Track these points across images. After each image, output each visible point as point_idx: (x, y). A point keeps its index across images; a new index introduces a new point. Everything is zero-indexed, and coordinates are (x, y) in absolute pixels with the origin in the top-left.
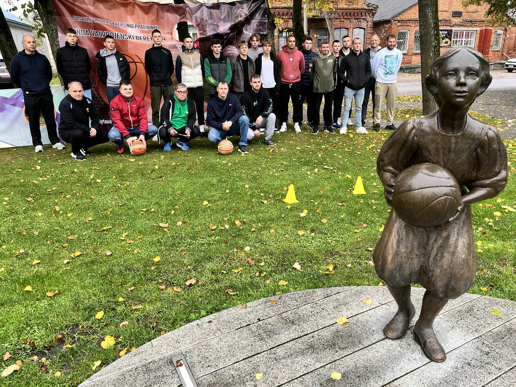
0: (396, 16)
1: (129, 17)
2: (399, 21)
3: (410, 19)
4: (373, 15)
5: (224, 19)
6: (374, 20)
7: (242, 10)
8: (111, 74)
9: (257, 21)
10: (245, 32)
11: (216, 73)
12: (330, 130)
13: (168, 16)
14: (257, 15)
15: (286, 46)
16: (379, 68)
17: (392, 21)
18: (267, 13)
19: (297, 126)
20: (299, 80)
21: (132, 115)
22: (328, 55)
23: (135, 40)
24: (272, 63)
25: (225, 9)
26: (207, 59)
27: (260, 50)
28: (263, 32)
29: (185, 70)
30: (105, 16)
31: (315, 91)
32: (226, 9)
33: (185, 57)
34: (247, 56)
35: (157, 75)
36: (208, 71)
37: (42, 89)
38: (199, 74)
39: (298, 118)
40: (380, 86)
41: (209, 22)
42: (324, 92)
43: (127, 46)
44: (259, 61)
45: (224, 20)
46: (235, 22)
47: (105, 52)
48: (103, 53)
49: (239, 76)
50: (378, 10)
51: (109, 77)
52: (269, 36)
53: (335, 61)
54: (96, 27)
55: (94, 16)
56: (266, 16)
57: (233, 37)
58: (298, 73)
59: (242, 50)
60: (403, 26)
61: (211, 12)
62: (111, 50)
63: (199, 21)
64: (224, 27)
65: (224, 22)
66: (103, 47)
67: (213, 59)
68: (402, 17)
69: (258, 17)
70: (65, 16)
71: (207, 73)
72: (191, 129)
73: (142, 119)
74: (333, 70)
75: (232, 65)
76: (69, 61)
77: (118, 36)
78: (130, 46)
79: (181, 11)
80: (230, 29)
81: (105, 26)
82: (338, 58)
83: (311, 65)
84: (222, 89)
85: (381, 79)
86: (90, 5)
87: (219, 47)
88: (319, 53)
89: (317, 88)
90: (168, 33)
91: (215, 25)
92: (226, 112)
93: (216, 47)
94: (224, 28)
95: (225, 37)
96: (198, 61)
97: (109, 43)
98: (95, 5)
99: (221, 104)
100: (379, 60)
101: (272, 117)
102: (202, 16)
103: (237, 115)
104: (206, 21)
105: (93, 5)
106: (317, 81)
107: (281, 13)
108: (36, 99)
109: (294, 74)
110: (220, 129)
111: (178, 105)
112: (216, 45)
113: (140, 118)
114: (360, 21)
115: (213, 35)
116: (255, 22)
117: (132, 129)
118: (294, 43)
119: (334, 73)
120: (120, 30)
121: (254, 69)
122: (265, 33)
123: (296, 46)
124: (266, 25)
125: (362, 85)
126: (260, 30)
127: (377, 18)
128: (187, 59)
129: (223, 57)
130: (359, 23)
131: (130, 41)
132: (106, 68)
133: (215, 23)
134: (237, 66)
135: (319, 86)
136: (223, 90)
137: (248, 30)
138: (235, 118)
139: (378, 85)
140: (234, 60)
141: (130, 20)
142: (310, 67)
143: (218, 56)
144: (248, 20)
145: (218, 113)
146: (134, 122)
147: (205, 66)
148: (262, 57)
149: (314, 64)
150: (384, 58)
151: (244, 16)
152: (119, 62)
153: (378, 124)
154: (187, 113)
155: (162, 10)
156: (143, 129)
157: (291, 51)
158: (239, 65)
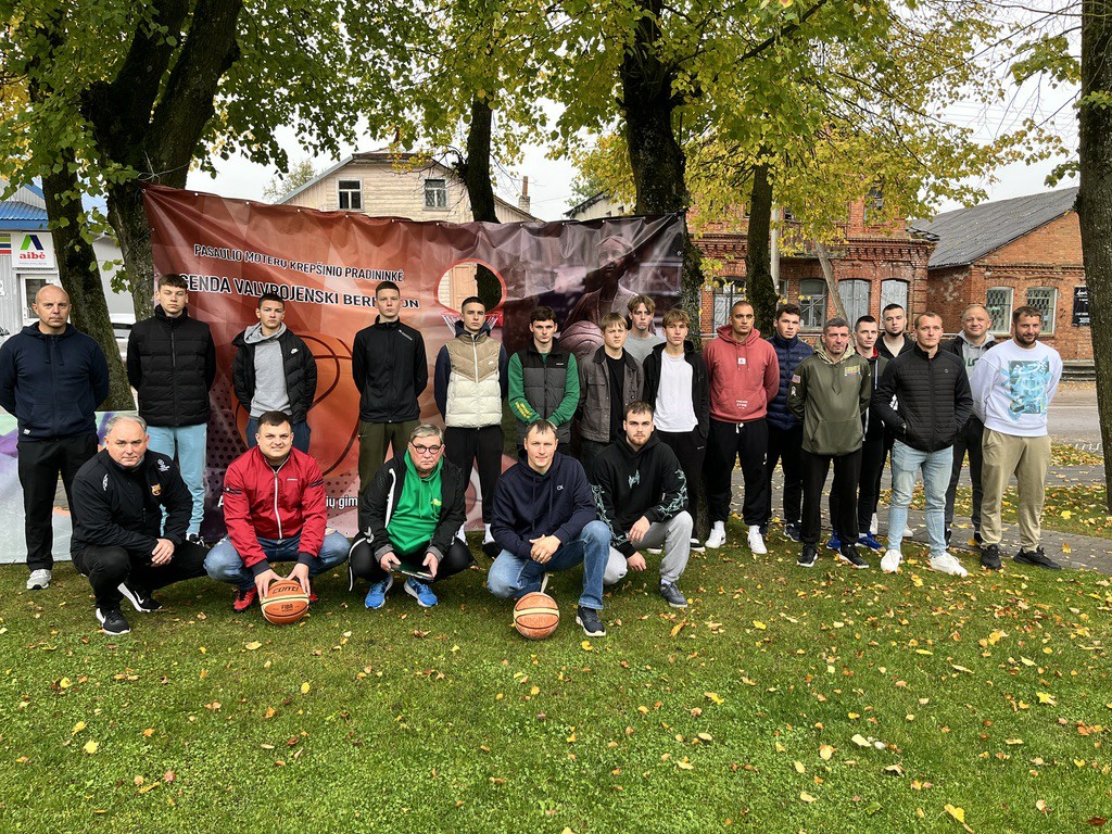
0: (982, 257)
1: (332, 251)
2: (988, 268)
3: (1013, 263)
4: (928, 254)
5: (571, 259)
6: (930, 264)
7: (618, 238)
8: (265, 388)
9: (656, 264)
10: (622, 288)
11: (538, 393)
12: (853, 556)
13: (430, 248)
14: (657, 251)
15: (730, 328)
16: (992, 394)
17: (972, 266)
18: (683, 244)
19: (754, 535)
20: (762, 413)
21: (283, 504)
22: (846, 356)
23: (341, 305)
24: (688, 369)
25: (574, 235)
26: (515, 357)
27: (660, 336)
28: (670, 290)
29: (458, 384)
30: (275, 248)
31: (806, 447)
32: (577, 237)
33: (459, 352)
34: (623, 349)
35: (378, 393)
36: (515, 387)
37: (67, 423)
38: (491, 395)
39: (757, 512)
40: (996, 442)
41: (532, 266)
42: (832, 451)
43: (319, 319)
44: (653, 364)
45: (571, 263)
46: (599, 265)
47: (257, 332)
48: (252, 335)
49: (598, 399)
50: (939, 245)
51: (258, 393)
52: (684, 302)
53: (864, 372)
54: (249, 272)
55: (247, 246)
56: (679, 253)
57: (591, 303)
58: (761, 397)
59: (611, 336)
60: (999, 277)
61: (538, 243)
62: (272, 328)
63: (507, 262)
64: (570, 278)
65: (571, 266)
66: (256, 320)
67: (531, 356)
68: (996, 259)
69: (658, 254)
70: (173, 244)
71: (513, 391)
72: (443, 552)
73: (308, 516)
74: (861, 392)
75: (582, 372)
76: (155, 354)
77: (298, 294)
78: (326, 317)
79: (465, 239)
80: (585, 282)
81: (270, 270)
82: (872, 362)
83: (797, 379)
84: (538, 443)
85: (1000, 421)
86: (242, 220)
87: (549, 327)
88: (820, 350)
89: (814, 441)
90: (428, 290)
91: (545, 272)
92: (545, 508)
93: (540, 327)
94: (569, 280)
95: (572, 301)
96: (494, 361)
97: (269, 311)
98: (253, 222)
99: (535, 485)
100: (992, 373)
101: (684, 520)
102: (517, 250)
103: (577, 517)
104: (526, 262)
105: (249, 222)
106: (813, 420)
107: (721, 246)
108: (46, 449)
109: (750, 398)
110: (523, 555)
111: (412, 482)
112: (541, 323)
113: (304, 513)
114: (898, 266)
115: (540, 296)
116: (648, 268)
117: (279, 542)
118: (750, 322)
119: (862, 401)
120: (306, 281)
121: (638, 383)
122: (674, 294)
123: (755, 326)
124: (679, 274)
125: (944, 438)
126: (661, 286)
127: (935, 260)
128: (463, 355)
129: (560, 351)
130: (896, 270)
131: (327, 308)
132: (254, 371)
133: (548, 269)
134: (595, 375)
135: (818, 435)
136: (542, 446)
137: (632, 286)
138: (568, 527)
139: (992, 439)
140: (588, 360)
141: (335, 259)
142: (795, 384)
143: (545, 350)
144: (631, 263)
145: (522, 508)
146: (287, 524)
147: (511, 373)
148: (664, 353)
149: (806, 376)
150: (1006, 367)
151: (622, 252)
152: (287, 357)
153: (995, 545)
154: (438, 503)
155: (418, 236)
156: (306, 546)
157: (742, 339)
158: (599, 373)
